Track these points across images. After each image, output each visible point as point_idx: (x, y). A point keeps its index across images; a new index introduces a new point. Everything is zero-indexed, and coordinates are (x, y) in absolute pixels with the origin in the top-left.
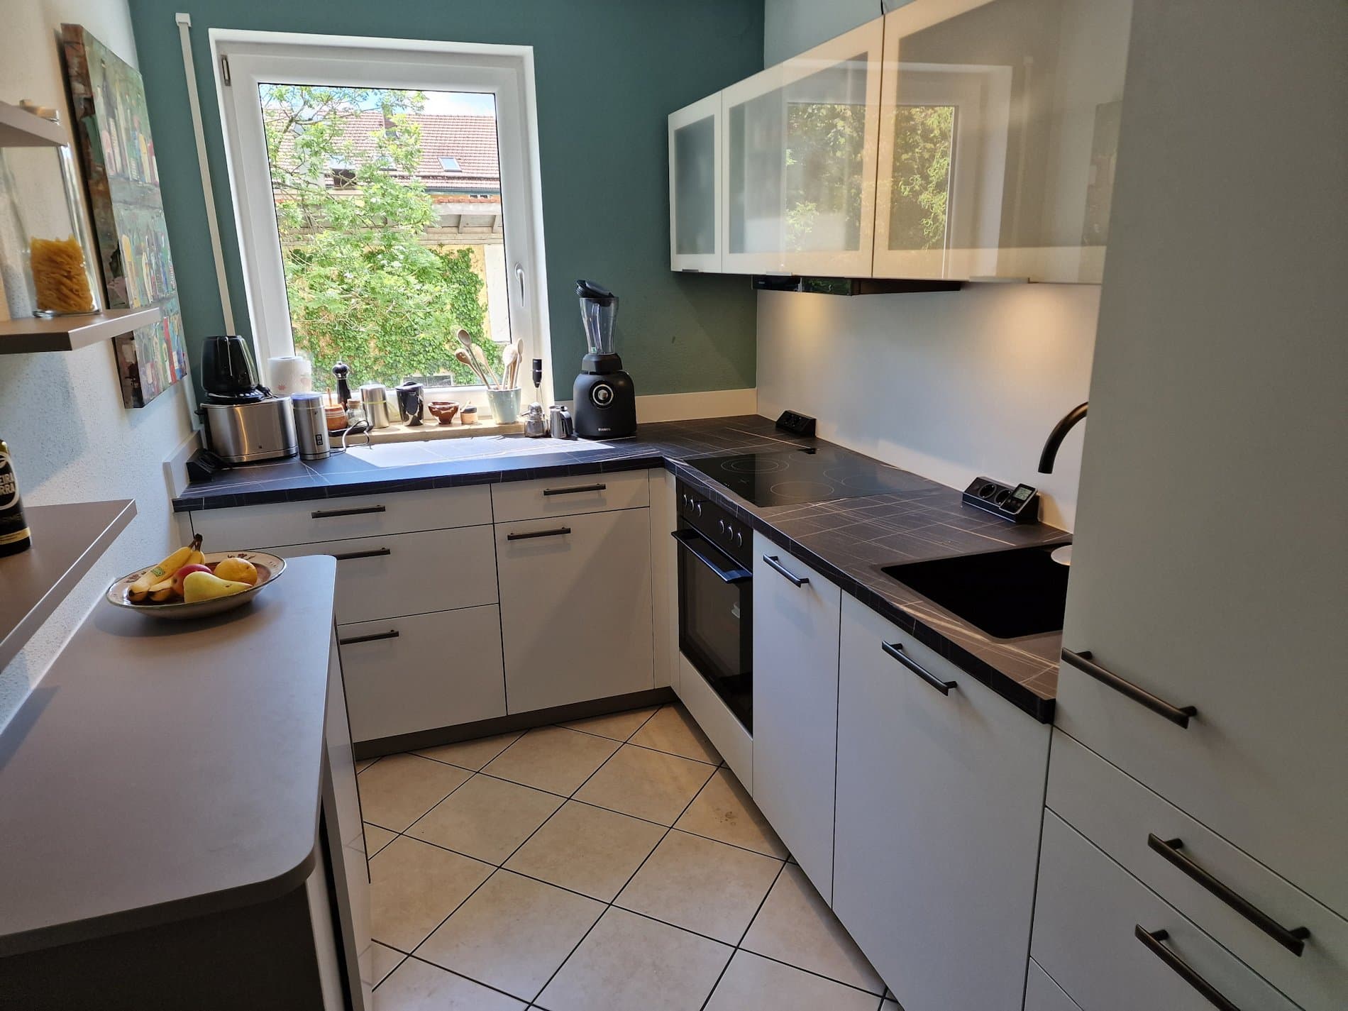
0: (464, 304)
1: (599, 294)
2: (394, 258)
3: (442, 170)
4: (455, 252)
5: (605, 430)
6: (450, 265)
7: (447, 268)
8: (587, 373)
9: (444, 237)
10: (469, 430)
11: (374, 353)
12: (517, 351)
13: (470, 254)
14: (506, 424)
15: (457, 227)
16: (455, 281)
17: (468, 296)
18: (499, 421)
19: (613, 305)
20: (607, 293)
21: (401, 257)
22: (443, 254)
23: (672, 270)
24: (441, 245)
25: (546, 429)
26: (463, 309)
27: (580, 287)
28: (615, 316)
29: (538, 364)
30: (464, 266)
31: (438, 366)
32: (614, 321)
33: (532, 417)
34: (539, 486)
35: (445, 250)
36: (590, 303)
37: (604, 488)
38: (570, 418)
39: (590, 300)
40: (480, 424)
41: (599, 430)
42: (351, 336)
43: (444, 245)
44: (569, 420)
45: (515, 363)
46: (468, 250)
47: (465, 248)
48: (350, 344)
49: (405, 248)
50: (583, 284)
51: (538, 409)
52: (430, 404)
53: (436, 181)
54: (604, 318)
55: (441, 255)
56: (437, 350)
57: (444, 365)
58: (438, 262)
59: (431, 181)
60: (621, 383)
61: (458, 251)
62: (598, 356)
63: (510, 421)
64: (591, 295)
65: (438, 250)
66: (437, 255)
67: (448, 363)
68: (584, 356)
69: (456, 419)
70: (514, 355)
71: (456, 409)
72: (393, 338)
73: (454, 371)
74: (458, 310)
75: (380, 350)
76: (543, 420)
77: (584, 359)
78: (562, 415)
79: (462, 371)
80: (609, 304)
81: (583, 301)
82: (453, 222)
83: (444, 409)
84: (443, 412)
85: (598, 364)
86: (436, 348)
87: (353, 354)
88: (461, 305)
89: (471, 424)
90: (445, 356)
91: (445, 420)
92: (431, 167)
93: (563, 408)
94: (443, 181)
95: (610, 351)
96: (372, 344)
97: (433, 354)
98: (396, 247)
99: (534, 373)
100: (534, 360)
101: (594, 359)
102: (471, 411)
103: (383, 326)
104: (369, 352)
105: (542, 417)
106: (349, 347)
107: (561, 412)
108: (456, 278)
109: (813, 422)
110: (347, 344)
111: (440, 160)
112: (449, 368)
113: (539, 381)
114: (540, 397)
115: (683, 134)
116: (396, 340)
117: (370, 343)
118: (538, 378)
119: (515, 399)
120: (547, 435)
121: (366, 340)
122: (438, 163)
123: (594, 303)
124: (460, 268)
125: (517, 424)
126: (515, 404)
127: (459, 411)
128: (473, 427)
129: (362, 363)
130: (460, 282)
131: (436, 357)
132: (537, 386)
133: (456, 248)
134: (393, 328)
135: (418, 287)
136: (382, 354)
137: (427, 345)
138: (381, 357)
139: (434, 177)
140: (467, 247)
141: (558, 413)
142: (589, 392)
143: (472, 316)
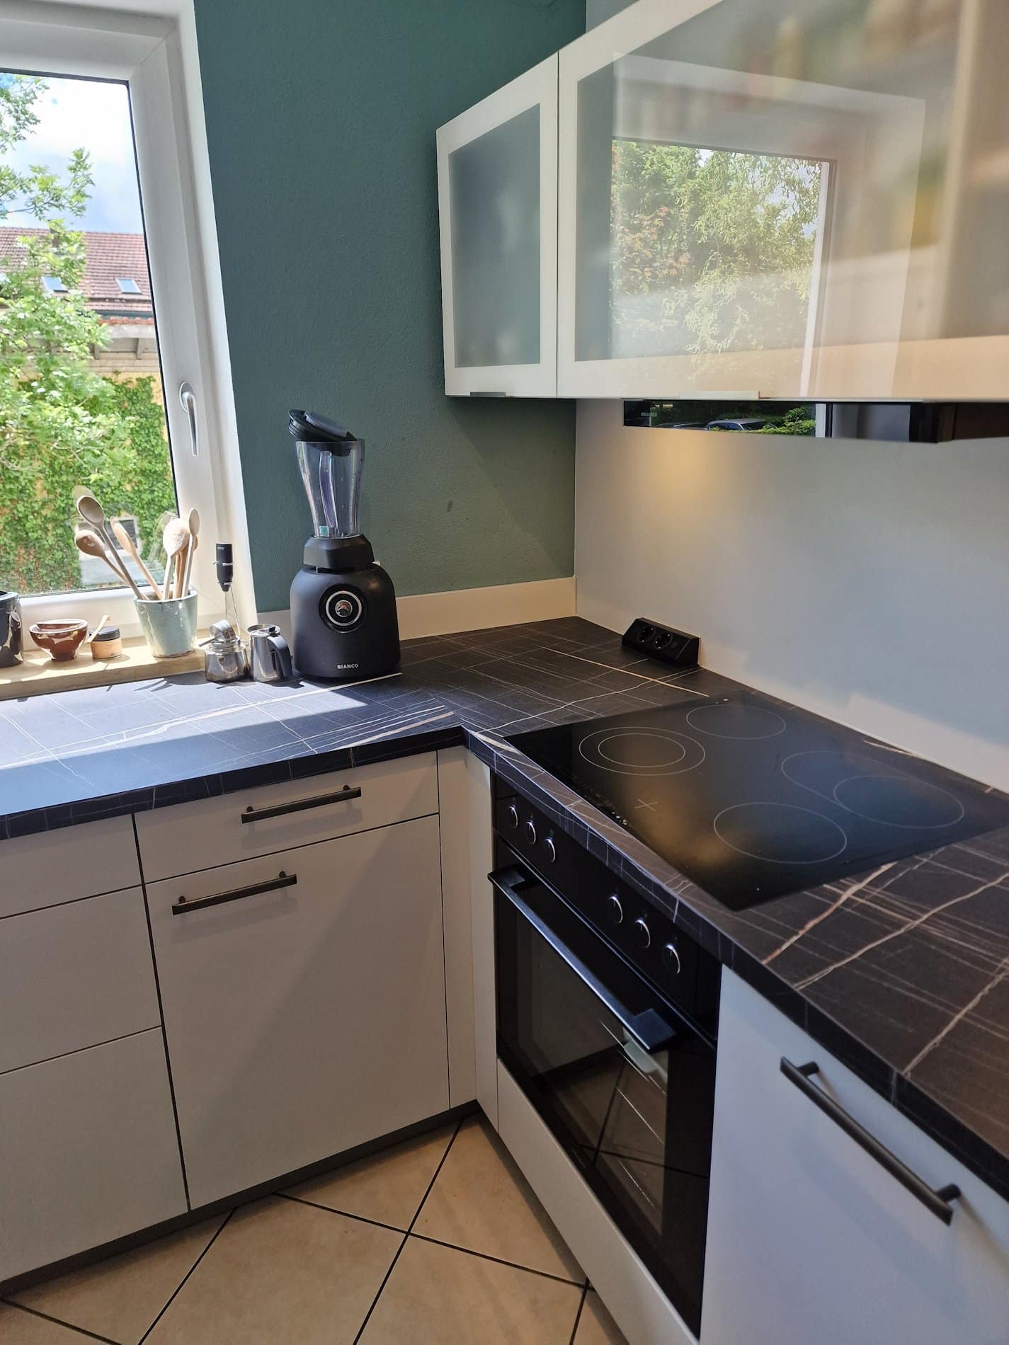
0: (147, 439)
1: (330, 434)
2: (52, 386)
3: (119, 292)
4: (134, 380)
5: (349, 666)
6: (128, 395)
7: (125, 398)
8: (312, 569)
9: (120, 363)
10: (105, 671)
11: (41, 495)
12: (189, 531)
13: (152, 383)
14: (173, 656)
15: (135, 352)
16: (135, 413)
17: (151, 430)
18: (160, 651)
19: (354, 454)
20: (343, 433)
21: (61, 384)
22: (119, 383)
23: (446, 394)
24: (117, 373)
25: (244, 665)
26: (145, 445)
27: (295, 423)
28: (359, 473)
29: (226, 553)
30: (144, 396)
31: (119, 509)
32: (358, 480)
33: (218, 648)
34: (234, 805)
35: (121, 378)
36: (314, 450)
37: (358, 793)
38: (287, 648)
39: (315, 445)
40: (127, 658)
41: (339, 667)
42: (12, 477)
43: (120, 373)
44: (285, 650)
45: (184, 550)
46: (149, 378)
47: (144, 376)
48: (12, 486)
49: (66, 374)
50: (300, 416)
51: (229, 633)
52: (33, 628)
53: (113, 304)
54: (340, 472)
55: (117, 384)
56: (117, 492)
57: (126, 509)
58: (111, 390)
59: (108, 304)
60: (374, 585)
61: (137, 379)
62: (330, 540)
63: (178, 651)
64: (317, 436)
65: (114, 378)
66: (113, 383)
67: (130, 505)
68: (306, 542)
69: (83, 652)
70: (182, 539)
71: (82, 633)
72: (64, 478)
73: (138, 514)
74: (140, 445)
75: (48, 493)
76: (237, 651)
77: (307, 545)
78: (270, 642)
79: (148, 514)
80: (347, 452)
81: (301, 446)
82: (130, 346)
83: (57, 636)
84: (56, 641)
85: (333, 555)
86: (115, 489)
87: (15, 497)
88: (143, 440)
89: (109, 658)
90: (127, 498)
91: (64, 654)
92: (106, 289)
93: (272, 630)
94: (122, 304)
95: (353, 529)
96: (39, 485)
97: (112, 496)
98: (55, 373)
99: (219, 567)
100: (218, 545)
101: (324, 547)
102: (110, 636)
103: (51, 465)
104: (35, 495)
105: (236, 647)
106: (11, 491)
107: (270, 638)
108: (136, 410)
109: (695, 642)
110: (8, 487)
111: (118, 281)
112: (131, 511)
113: (229, 580)
114: (232, 608)
115: (463, 159)
116: (68, 481)
117: (35, 485)
118: (226, 575)
119: (185, 615)
120: (246, 676)
121: (30, 481)
122: (115, 285)
123: (323, 449)
124: (140, 398)
125: (192, 656)
126: (187, 622)
127: (89, 639)
128: (113, 666)
129: (27, 508)
130: (140, 414)
131: (116, 499)
132: (226, 588)
133: (134, 376)
134: (63, 467)
135: (87, 420)
136: (52, 496)
137: (105, 486)
138: (51, 501)
139: (111, 300)
140: (148, 374)
141: (265, 639)
142: (319, 603)
143: (156, 453)
